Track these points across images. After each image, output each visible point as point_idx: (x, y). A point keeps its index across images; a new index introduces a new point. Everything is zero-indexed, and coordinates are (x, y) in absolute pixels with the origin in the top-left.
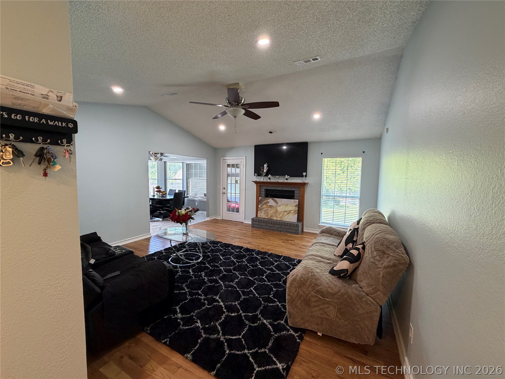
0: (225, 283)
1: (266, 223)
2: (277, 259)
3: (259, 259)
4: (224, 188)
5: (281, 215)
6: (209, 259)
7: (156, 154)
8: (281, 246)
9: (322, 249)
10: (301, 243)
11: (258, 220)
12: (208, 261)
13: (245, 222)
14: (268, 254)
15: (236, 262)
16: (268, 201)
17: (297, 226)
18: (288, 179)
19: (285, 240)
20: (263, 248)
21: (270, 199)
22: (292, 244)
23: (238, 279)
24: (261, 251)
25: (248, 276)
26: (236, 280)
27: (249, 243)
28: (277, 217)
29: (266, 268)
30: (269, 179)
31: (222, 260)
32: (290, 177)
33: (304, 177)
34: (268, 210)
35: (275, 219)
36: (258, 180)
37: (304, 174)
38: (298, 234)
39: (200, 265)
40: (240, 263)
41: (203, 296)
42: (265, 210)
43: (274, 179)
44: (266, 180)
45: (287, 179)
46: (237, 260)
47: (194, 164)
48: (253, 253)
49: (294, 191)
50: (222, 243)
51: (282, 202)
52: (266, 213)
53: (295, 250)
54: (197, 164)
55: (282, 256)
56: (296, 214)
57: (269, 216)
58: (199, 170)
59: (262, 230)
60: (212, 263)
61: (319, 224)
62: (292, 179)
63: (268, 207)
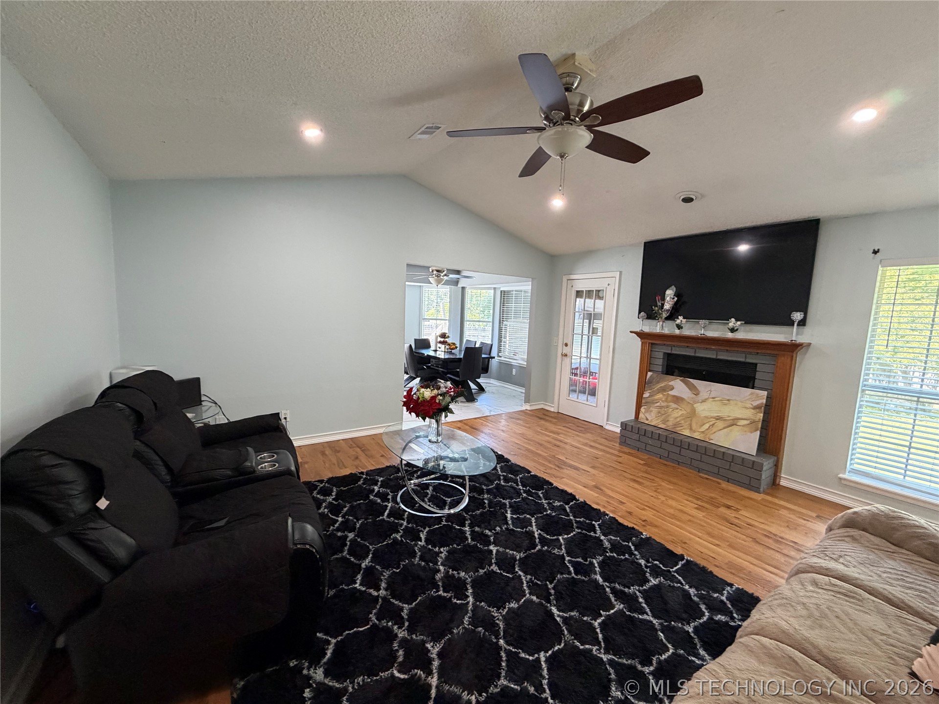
0: (478, 603)
1: (658, 440)
2: (661, 566)
3: (606, 548)
4: (566, 345)
5: (706, 426)
6: (478, 512)
7: (438, 271)
8: (690, 521)
9: (844, 617)
10: (762, 526)
11: (639, 428)
12: (474, 517)
13: (608, 427)
14: (637, 537)
15: (537, 540)
16: (670, 383)
17: (755, 467)
18: (737, 330)
19: (706, 502)
20: (630, 513)
21: (678, 380)
22: (728, 521)
23: (518, 601)
24: (621, 520)
25: (549, 601)
26: (512, 605)
27: (597, 488)
28: (693, 428)
29: (614, 591)
30: (679, 327)
31: (507, 523)
32: (745, 323)
33: (796, 324)
34: (667, 407)
35: (687, 433)
36: (647, 329)
37: (797, 316)
38: (757, 490)
39: (452, 523)
40: (546, 548)
41: (404, 630)
42: (661, 407)
43: (691, 329)
44: (668, 330)
45: (733, 330)
46: (542, 533)
47: (516, 291)
48: (594, 522)
49: (756, 365)
50: (529, 472)
51: (711, 391)
52: (663, 412)
53: (732, 546)
54: (521, 291)
55: (682, 557)
56: (756, 430)
57: (670, 423)
58: (524, 303)
59: (646, 457)
60: (479, 526)
61: (841, 476)
62: (751, 331)
63: (669, 399)
